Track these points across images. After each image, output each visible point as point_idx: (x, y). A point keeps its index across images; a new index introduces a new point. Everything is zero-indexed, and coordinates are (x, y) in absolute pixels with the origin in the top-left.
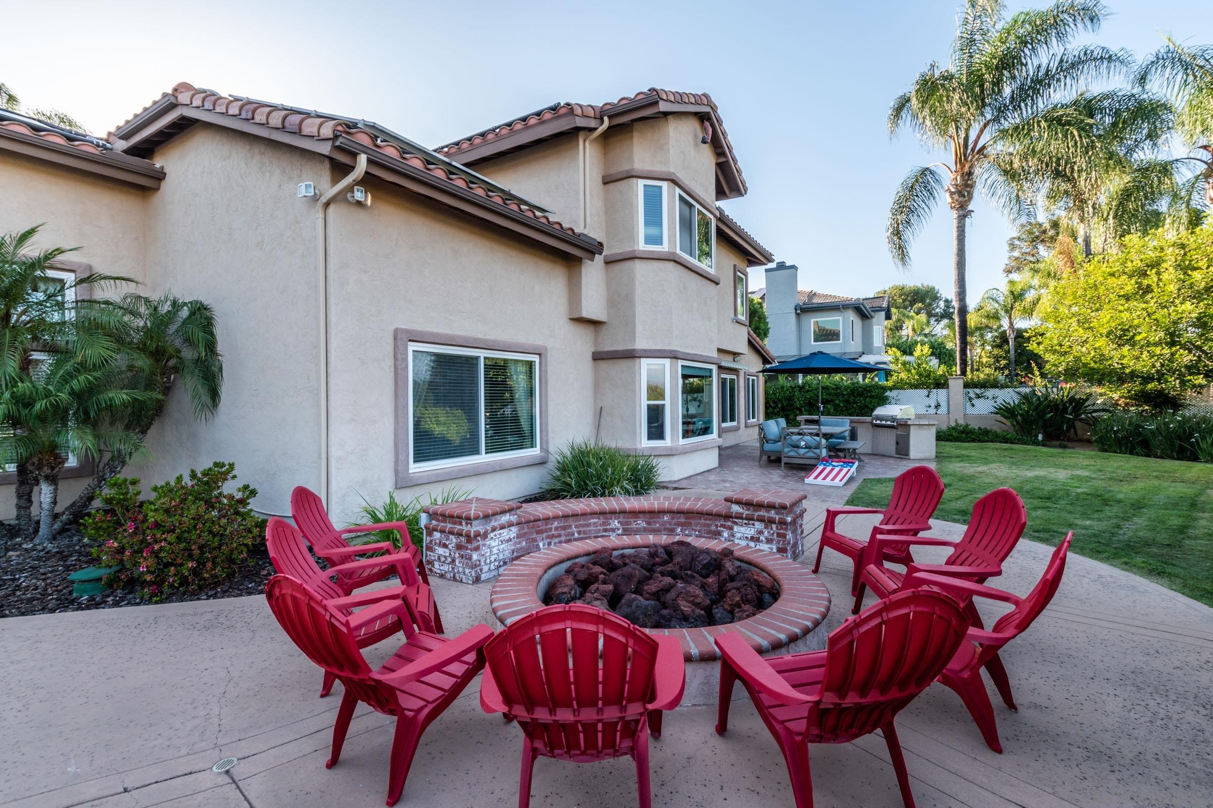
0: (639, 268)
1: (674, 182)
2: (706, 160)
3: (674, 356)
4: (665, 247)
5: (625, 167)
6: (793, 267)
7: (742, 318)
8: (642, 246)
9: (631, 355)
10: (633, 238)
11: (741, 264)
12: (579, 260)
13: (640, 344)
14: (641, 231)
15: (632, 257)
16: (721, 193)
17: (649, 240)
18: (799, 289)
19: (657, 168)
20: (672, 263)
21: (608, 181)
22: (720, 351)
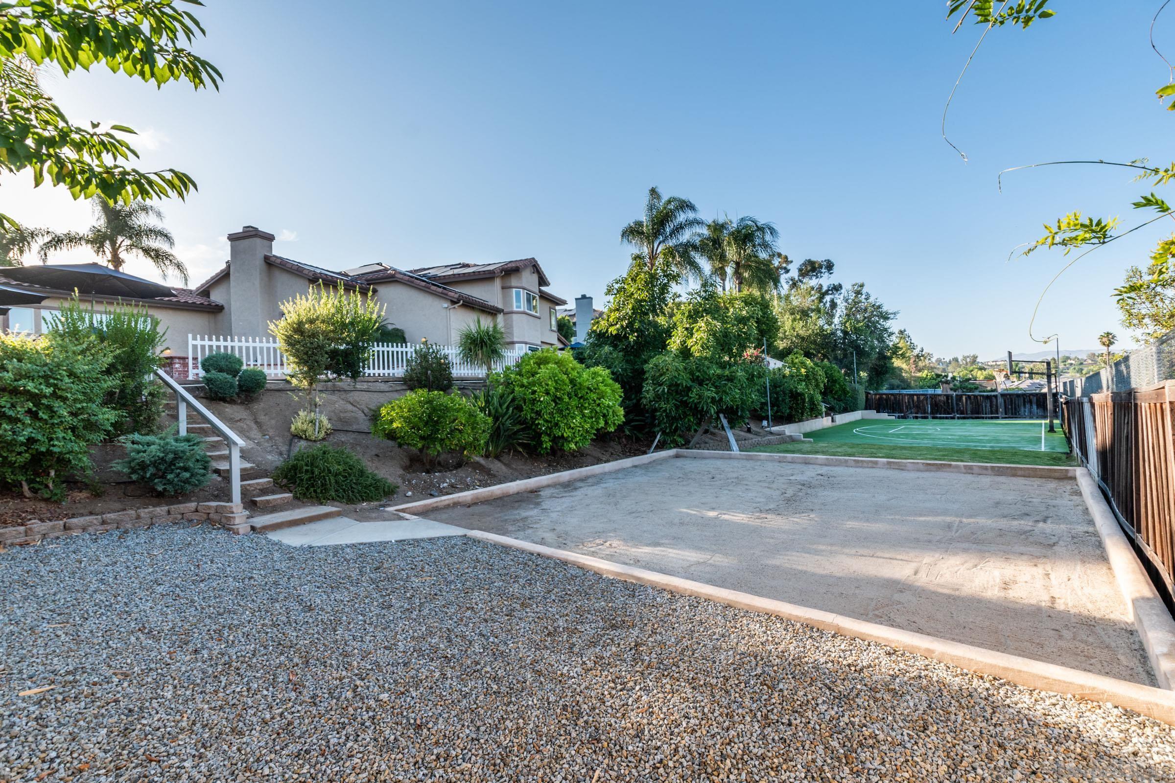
0: (515, 316)
1: (524, 289)
2: (535, 278)
3: (526, 343)
4: (522, 309)
5: (508, 285)
6: (591, 298)
7: (554, 328)
8: (515, 309)
9: (513, 343)
10: (512, 306)
11: (552, 306)
12: (496, 315)
13: (515, 339)
14: (515, 304)
15: (512, 313)
16: (540, 284)
17: (517, 307)
18: (594, 307)
19: (519, 285)
20: (524, 315)
21: (503, 288)
22: (542, 342)
